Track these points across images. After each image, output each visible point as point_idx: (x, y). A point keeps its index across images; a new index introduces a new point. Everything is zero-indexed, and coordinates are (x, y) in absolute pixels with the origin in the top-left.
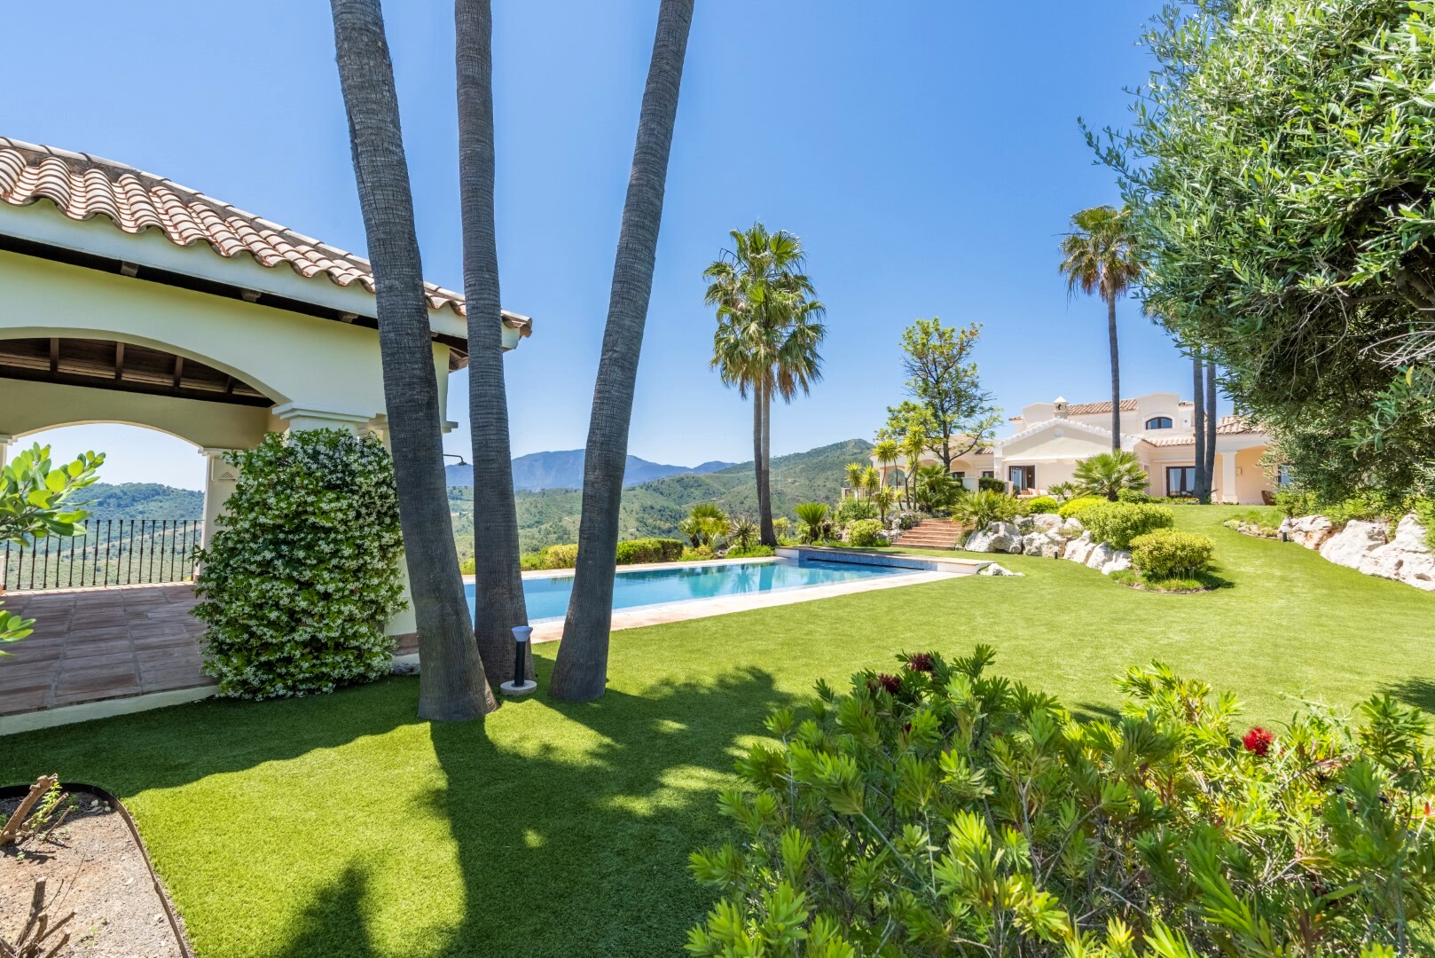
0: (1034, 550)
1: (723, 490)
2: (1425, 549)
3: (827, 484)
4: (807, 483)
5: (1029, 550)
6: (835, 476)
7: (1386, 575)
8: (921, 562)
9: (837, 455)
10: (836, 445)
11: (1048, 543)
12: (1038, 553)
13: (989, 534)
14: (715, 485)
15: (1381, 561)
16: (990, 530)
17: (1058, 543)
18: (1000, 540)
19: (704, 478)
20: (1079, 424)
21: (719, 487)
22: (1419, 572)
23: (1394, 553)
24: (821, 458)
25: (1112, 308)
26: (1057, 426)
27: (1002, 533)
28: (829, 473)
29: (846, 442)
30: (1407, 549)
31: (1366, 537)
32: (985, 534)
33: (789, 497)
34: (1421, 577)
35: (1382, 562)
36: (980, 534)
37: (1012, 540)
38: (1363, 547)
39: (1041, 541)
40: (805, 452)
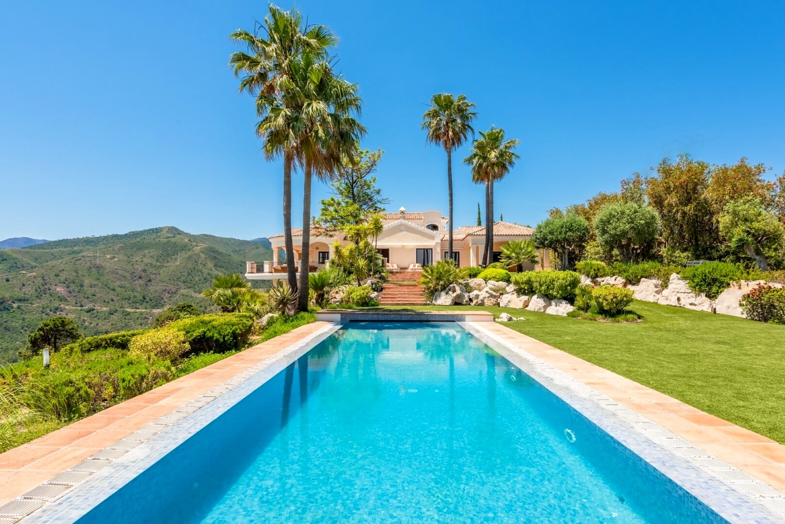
0: (480, 302)
1: (34, 264)
2: (690, 291)
3: (145, 260)
4: (126, 258)
5: (477, 302)
6: (152, 254)
7: (674, 305)
8: (453, 316)
9: (153, 237)
10: (152, 230)
11: (488, 297)
12: (482, 304)
13: (450, 292)
14: (25, 259)
15: (670, 298)
16: (450, 290)
17: (495, 297)
18: (458, 296)
19: (10, 253)
20: (413, 224)
21: (29, 261)
22: (690, 302)
23: (674, 294)
24: (139, 239)
25: (450, 156)
26: (401, 225)
27: (458, 291)
28: (147, 251)
29: (160, 228)
30: (680, 291)
31: (654, 286)
32: (447, 293)
33: (108, 270)
34: (691, 304)
35: (668, 297)
36: (443, 293)
37: (464, 296)
38: (653, 291)
39: (483, 296)
40: (123, 233)
